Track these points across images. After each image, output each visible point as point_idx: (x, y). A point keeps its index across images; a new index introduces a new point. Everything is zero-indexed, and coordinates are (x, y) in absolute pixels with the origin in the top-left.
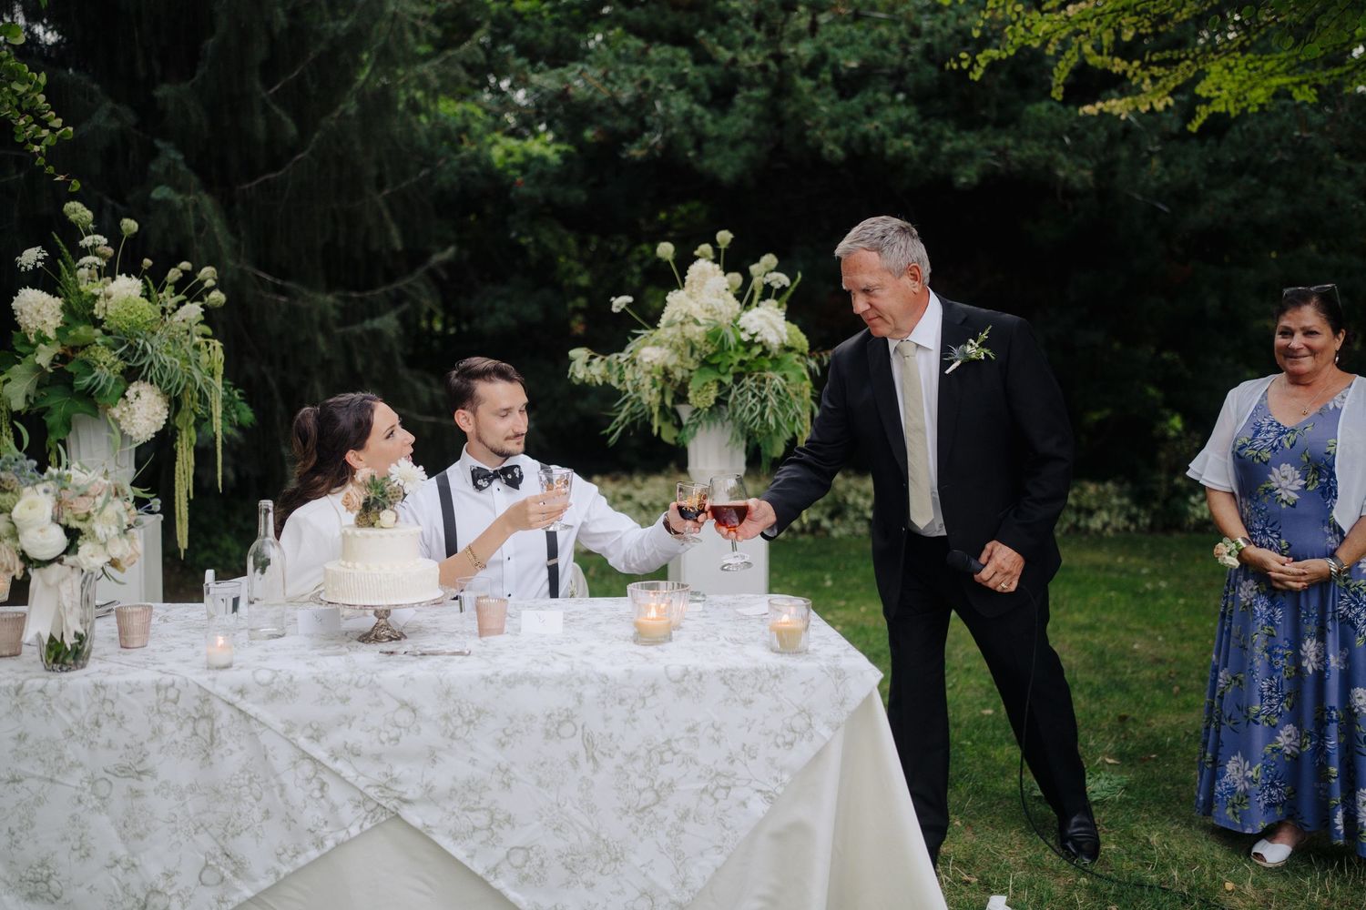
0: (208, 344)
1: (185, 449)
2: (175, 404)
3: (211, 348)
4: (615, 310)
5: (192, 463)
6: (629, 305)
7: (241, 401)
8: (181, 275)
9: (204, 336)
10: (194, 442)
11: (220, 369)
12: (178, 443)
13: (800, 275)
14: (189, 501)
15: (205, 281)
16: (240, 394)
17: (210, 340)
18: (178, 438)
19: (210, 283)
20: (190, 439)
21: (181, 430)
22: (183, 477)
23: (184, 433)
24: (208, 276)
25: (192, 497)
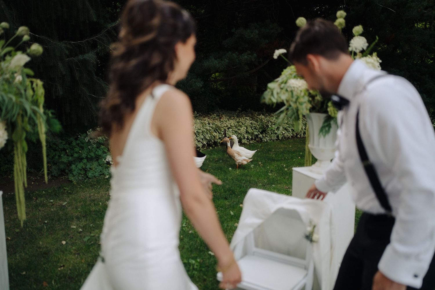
0: (32, 83)
1: (20, 155)
2: (11, 127)
3: (34, 85)
4: (275, 57)
5: (25, 163)
6: (284, 54)
7: (53, 118)
8: (2, 31)
9: (28, 76)
10: (26, 149)
11: (42, 100)
12: (15, 152)
13: (377, 38)
14: (25, 189)
15: (23, 36)
16: (52, 113)
17: (34, 80)
18: (15, 148)
19: (26, 38)
20: (23, 149)
21: (16, 143)
22: (19, 173)
23: (19, 145)
24: (23, 33)
25: (26, 185)
